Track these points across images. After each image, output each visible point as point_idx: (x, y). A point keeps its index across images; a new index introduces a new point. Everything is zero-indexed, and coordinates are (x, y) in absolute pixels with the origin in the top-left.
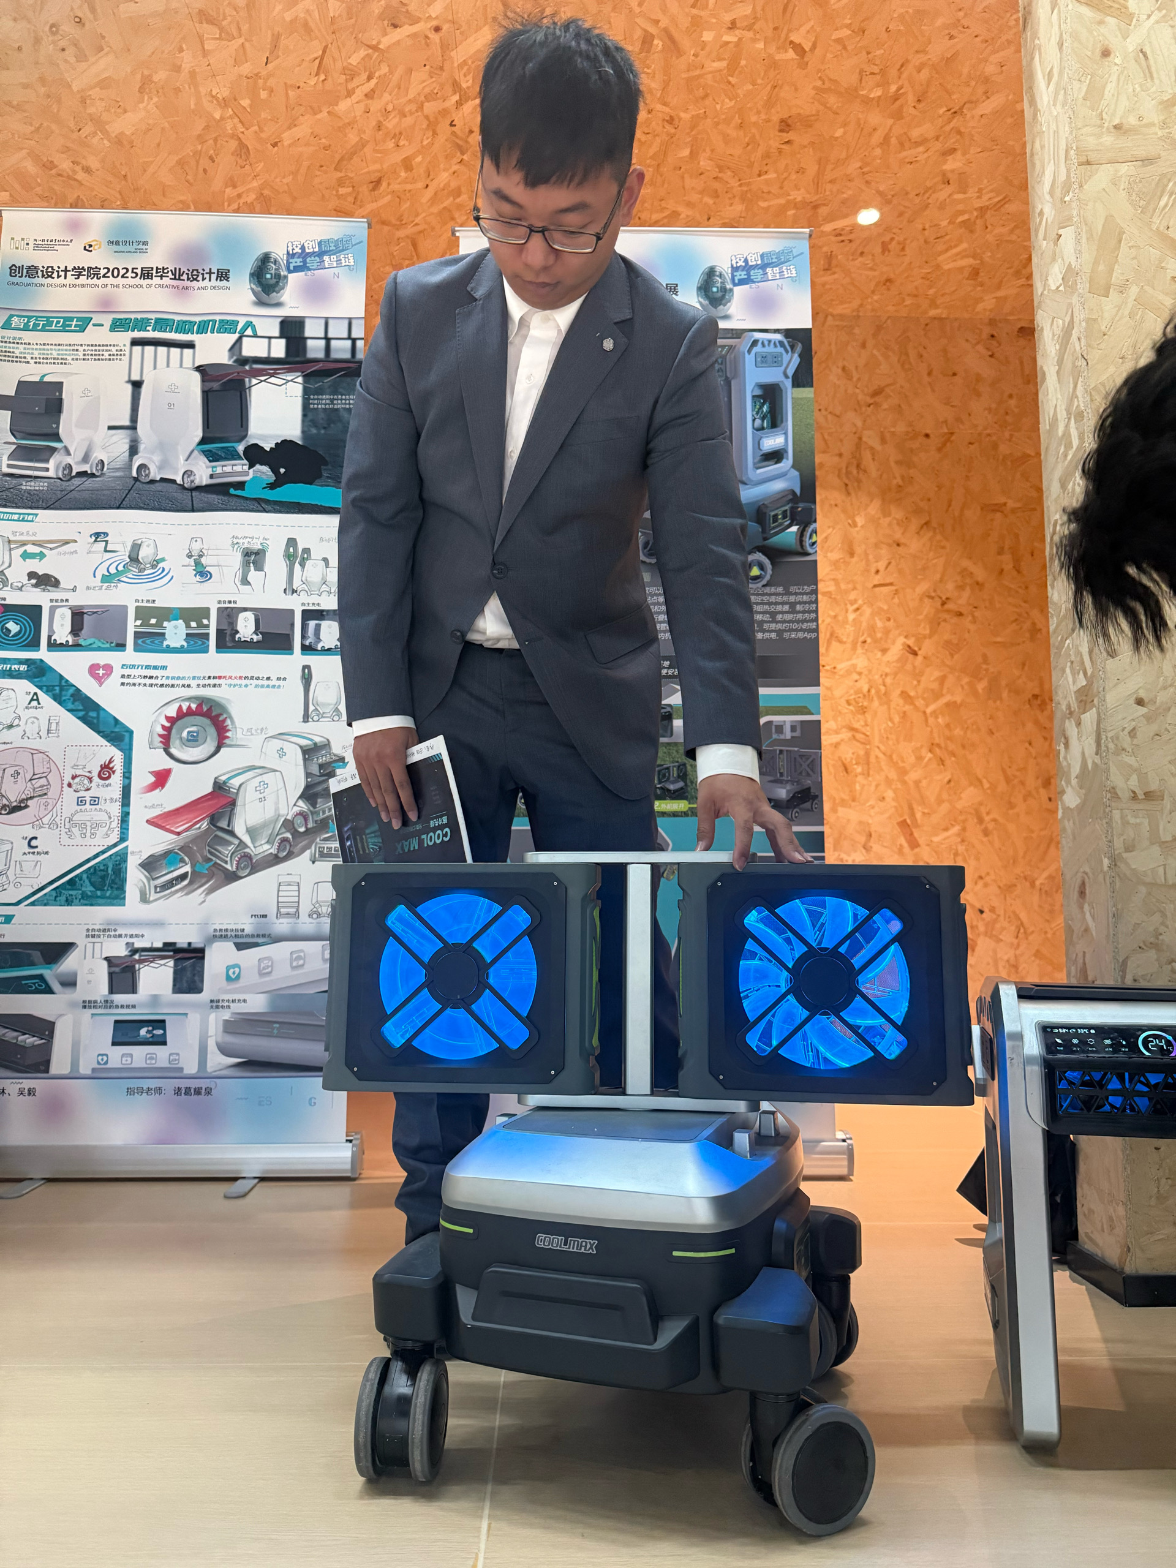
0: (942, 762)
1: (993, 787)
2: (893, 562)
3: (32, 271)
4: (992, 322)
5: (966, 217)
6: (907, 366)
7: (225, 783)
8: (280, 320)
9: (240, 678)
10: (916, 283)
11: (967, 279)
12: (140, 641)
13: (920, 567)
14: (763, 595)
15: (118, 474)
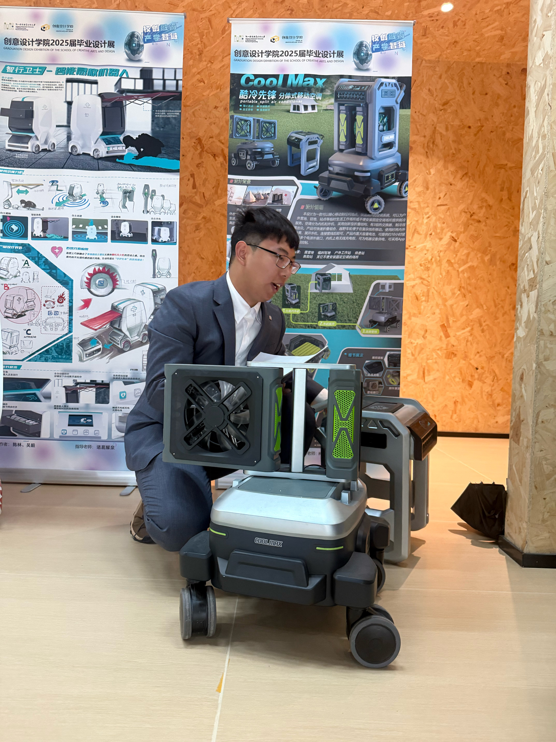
0: (465, 296)
1: (488, 309)
2: (448, 193)
3: (16, 41)
4: (508, 65)
5: (499, 8)
6: (462, 89)
7: (117, 306)
8: (140, 69)
9: (123, 255)
10: (470, 43)
11: (497, 42)
12: (75, 236)
13: (461, 196)
14: (379, 218)
15: (62, 150)
